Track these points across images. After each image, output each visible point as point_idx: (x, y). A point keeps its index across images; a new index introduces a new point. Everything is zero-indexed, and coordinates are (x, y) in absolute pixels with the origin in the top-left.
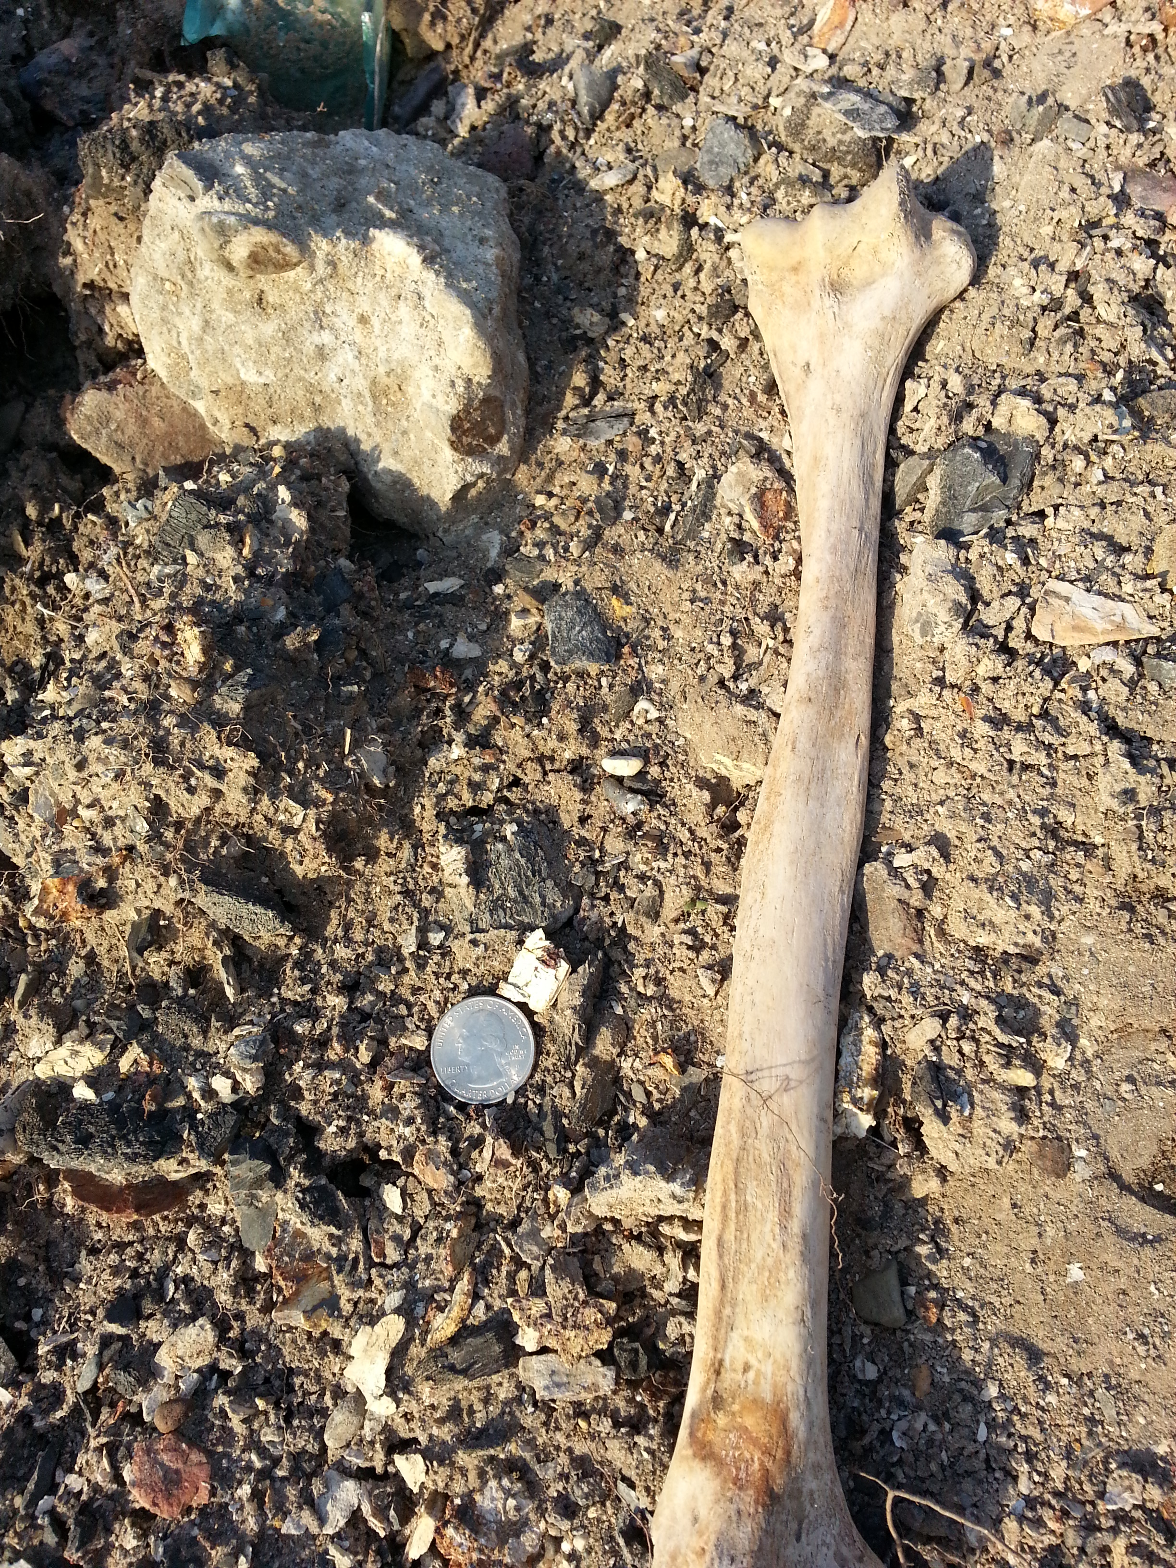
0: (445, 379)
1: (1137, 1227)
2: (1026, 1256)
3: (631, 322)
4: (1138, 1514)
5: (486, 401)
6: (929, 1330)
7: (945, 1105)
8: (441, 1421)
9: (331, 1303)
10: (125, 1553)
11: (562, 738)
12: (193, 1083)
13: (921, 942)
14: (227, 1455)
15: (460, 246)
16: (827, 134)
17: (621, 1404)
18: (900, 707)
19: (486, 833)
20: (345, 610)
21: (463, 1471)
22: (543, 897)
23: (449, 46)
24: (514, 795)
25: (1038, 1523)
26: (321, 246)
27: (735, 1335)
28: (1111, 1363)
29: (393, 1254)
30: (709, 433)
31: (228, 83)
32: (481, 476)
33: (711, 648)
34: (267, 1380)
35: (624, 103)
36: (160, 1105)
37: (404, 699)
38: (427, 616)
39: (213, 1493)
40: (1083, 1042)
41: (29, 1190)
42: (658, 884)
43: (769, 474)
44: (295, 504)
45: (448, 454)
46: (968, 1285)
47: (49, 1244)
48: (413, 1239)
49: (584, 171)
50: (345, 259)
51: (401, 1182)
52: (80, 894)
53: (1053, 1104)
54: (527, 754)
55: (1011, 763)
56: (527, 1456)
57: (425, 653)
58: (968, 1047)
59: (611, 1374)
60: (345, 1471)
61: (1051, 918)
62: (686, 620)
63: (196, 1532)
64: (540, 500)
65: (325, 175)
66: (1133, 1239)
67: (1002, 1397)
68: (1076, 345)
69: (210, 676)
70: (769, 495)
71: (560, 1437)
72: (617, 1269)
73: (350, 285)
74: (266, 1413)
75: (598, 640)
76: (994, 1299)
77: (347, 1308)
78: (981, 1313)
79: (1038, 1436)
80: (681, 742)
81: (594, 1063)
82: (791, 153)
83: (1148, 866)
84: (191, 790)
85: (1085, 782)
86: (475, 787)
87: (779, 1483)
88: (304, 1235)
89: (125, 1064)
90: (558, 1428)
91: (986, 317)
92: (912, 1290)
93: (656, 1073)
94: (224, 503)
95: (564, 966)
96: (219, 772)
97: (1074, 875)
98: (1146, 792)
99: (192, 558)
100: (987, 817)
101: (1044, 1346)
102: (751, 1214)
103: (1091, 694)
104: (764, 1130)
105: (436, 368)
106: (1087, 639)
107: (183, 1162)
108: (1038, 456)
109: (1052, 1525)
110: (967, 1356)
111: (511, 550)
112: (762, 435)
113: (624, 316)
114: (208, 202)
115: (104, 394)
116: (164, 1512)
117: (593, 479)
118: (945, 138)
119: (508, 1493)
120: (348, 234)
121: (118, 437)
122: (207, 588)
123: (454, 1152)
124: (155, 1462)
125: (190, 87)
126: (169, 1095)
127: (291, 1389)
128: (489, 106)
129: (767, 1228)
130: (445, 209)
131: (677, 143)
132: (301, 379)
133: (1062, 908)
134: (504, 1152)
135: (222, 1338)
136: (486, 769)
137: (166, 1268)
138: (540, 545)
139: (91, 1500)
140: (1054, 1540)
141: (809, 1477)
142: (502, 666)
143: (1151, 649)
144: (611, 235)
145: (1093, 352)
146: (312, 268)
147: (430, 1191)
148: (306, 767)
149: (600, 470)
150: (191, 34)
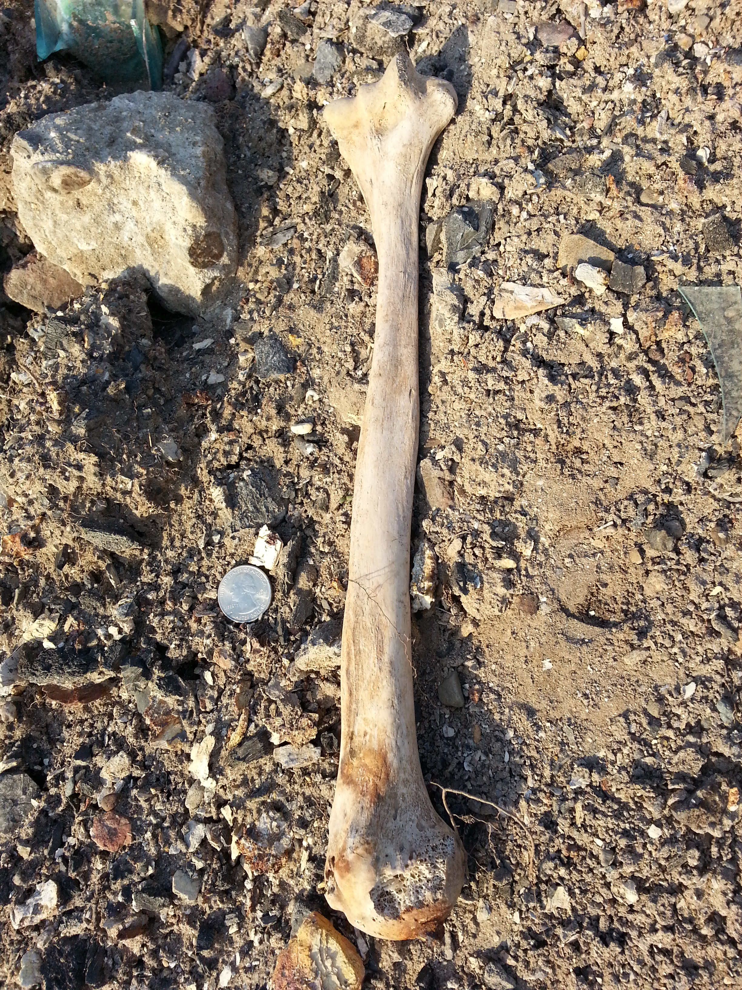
0: (180, 228)
1: (580, 636)
2: (523, 659)
3: (291, 172)
4: (588, 789)
5: (208, 235)
6: (477, 706)
7: (465, 584)
8: (238, 787)
9: (182, 736)
10: (99, 871)
11: (268, 419)
12: (100, 632)
13: (453, 499)
14: (140, 819)
15: (181, 149)
16: (377, 39)
17: (327, 766)
18: (435, 370)
19: (235, 478)
20: (143, 367)
21: (250, 811)
22: (267, 508)
23: (186, 27)
24: (248, 455)
25: (538, 801)
26: (100, 168)
27: (359, 718)
28: (571, 712)
29: (210, 706)
30: (333, 230)
31: (57, 81)
32: (215, 278)
33: (340, 354)
34: (158, 780)
35: (273, 44)
36: (85, 645)
37: (182, 412)
38: (196, 363)
39: (134, 838)
40: (542, 539)
41: (32, 699)
42: (326, 491)
43: (364, 248)
44: (112, 314)
45: (192, 270)
46: (495, 679)
47: (47, 726)
48: (219, 697)
49: (257, 88)
50: (116, 173)
51: (211, 669)
52: (22, 541)
53: (528, 576)
54: (252, 431)
55: (488, 391)
56: (282, 799)
57: (194, 384)
58: (477, 551)
59: (318, 750)
60: (198, 820)
61: (518, 474)
62: (329, 341)
63: (128, 858)
64: (251, 286)
65: (102, 127)
66: (576, 643)
67: (517, 737)
68: (513, 139)
69: (67, 416)
70: (365, 260)
71: (296, 787)
72: (319, 697)
73: (123, 185)
74: (156, 795)
75: (283, 361)
76: (509, 685)
77: (191, 737)
78: (502, 693)
79: (537, 756)
80: (332, 410)
81: (299, 592)
82: (362, 54)
83: (564, 436)
84: (67, 479)
85: (529, 394)
86: (227, 454)
87: (383, 790)
88: (165, 702)
89: (66, 628)
90: (295, 783)
91: (464, 132)
92: (467, 686)
93: (332, 592)
94: (74, 321)
95: (279, 543)
96: (79, 467)
97: (529, 448)
98: (560, 394)
99: (62, 354)
100: (478, 424)
101: (536, 707)
102: (363, 655)
103: (529, 345)
104: (367, 612)
105: (174, 223)
106: (523, 313)
107: (101, 673)
108: (496, 210)
109: (545, 801)
110: (497, 717)
111: (236, 319)
112: (361, 225)
113: (287, 169)
114: (37, 157)
115: (21, 271)
116: (111, 849)
117: (275, 268)
118: (441, 26)
119: (273, 819)
120: (115, 158)
121: (33, 293)
122: (69, 368)
123: (234, 649)
124: (104, 825)
125: (39, 88)
126: (88, 640)
127: (169, 782)
128: (207, 59)
129: (371, 661)
130: (172, 130)
131: (303, 61)
132: (111, 243)
133: (524, 467)
134: (257, 646)
135: (133, 761)
136: (231, 443)
137: (105, 729)
138: (251, 312)
139: (80, 848)
140: (546, 809)
141: (401, 787)
142: (235, 385)
143: (559, 312)
144: (273, 123)
145: (523, 141)
146: (99, 181)
147: (225, 671)
148: (128, 457)
149: (280, 262)
150: (42, 53)
